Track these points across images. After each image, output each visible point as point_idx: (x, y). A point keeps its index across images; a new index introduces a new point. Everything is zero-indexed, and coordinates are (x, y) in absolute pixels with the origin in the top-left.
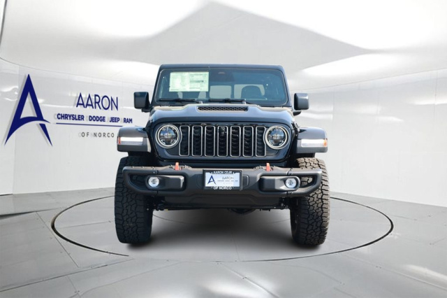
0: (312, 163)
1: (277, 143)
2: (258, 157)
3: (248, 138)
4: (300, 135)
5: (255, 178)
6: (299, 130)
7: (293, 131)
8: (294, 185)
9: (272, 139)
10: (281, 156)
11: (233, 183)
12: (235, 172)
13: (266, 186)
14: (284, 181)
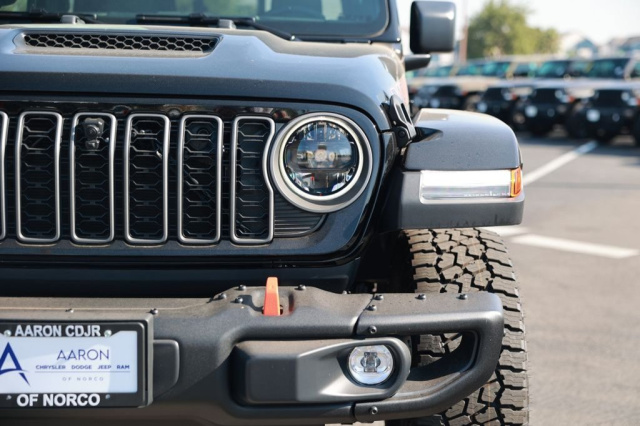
0: (461, 251)
1: (323, 183)
2: (243, 243)
3: (201, 164)
4: (415, 153)
5: (211, 350)
6: (411, 131)
7: (388, 136)
8: (384, 371)
9: (304, 168)
10: (335, 240)
11: (106, 375)
12: (116, 326)
13: (257, 388)
14: (342, 359)
